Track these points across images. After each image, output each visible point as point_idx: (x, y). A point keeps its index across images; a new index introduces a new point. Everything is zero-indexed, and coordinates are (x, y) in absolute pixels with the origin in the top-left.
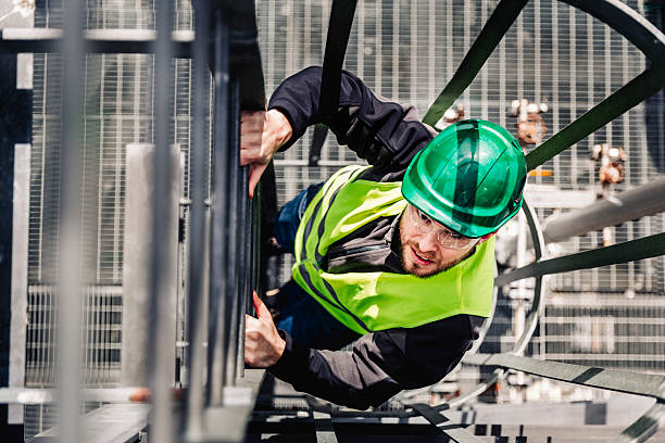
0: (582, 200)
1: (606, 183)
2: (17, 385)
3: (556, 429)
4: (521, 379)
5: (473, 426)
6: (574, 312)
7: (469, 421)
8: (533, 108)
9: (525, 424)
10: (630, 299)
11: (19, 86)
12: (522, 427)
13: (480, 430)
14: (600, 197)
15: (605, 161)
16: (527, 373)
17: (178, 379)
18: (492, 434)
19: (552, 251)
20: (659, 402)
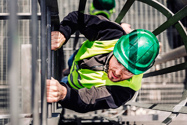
4: (135, 108)
9: (136, 121)
13: (123, 123)
18: (127, 124)
20: (173, 113)
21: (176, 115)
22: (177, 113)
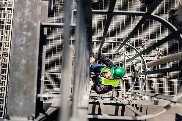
0: (155, 59)
1: (159, 55)
2: (42, 93)
3: (148, 106)
4: (141, 95)
5: (131, 104)
6: (152, 81)
7: (130, 103)
8: (145, 40)
9: (142, 104)
10: (164, 79)
11: (44, 34)
12: (141, 105)
13: (133, 105)
14: (158, 58)
15: (160, 51)
16: (142, 94)
17: (71, 92)
18: (135, 106)
19: (148, 69)
20: (171, 102)
21: (174, 103)
22: (175, 102)
